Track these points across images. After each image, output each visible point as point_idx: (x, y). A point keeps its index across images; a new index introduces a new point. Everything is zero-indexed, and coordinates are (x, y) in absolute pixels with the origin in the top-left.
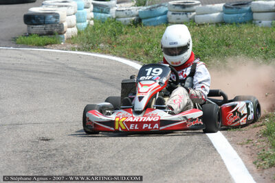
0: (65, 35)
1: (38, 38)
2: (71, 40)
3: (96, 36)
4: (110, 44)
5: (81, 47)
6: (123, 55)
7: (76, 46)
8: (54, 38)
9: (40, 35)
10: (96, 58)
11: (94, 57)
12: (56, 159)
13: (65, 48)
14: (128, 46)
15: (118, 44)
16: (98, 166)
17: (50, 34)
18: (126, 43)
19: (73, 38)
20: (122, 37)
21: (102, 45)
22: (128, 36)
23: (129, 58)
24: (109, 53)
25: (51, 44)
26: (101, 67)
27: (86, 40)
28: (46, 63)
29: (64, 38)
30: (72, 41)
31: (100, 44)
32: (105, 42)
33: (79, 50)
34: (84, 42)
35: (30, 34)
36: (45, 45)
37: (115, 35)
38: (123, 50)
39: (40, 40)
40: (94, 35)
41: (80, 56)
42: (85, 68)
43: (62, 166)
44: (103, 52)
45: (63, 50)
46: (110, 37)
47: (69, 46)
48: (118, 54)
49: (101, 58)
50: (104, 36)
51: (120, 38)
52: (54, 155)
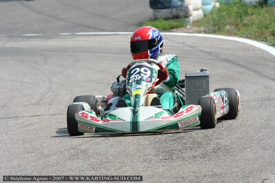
0: (191, 18)
1: (164, 22)
2: (197, 23)
3: (222, 19)
4: (236, 25)
5: (207, 29)
6: (250, 36)
7: (202, 29)
8: (179, 22)
9: (167, 19)
10: (222, 40)
11: (220, 39)
12: (185, 141)
13: (191, 31)
14: (254, 27)
15: (245, 25)
16: (226, 148)
17: (176, 17)
18: (253, 24)
19: (198, 21)
20: (248, 18)
21: (228, 27)
22: (254, 17)
23: (256, 39)
24: (235, 35)
25: (177, 27)
26: (227, 49)
27: (212, 22)
28: (172, 46)
29: (189, 21)
30: (198, 25)
31: (225, 25)
32: (231, 24)
33: (205, 32)
34: (210, 24)
35: (156, 19)
36: (171, 28)
37: (241, 17)
38: (249, 31)
39: (167, 23)
40: (220, 17)
41: (206, 39)
42: (212, 50)
43: (191, 149)
44: (229, 33)
45: (189, 33)
46: (236, 19)
47: (195, 29)
48: (244, 35)
49: (227, 40)
50: (230, 17)
51: (246, 19)
52: (183, 137)
